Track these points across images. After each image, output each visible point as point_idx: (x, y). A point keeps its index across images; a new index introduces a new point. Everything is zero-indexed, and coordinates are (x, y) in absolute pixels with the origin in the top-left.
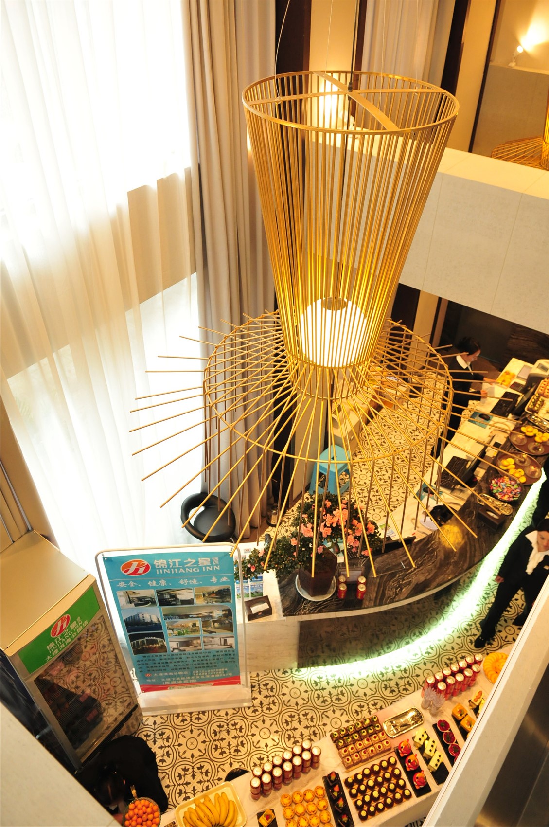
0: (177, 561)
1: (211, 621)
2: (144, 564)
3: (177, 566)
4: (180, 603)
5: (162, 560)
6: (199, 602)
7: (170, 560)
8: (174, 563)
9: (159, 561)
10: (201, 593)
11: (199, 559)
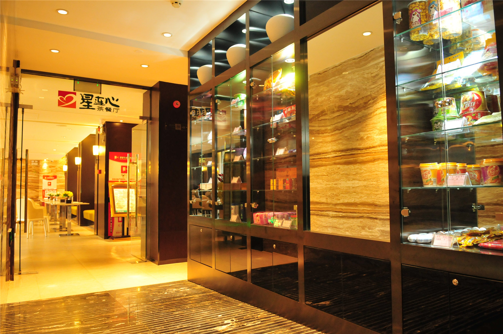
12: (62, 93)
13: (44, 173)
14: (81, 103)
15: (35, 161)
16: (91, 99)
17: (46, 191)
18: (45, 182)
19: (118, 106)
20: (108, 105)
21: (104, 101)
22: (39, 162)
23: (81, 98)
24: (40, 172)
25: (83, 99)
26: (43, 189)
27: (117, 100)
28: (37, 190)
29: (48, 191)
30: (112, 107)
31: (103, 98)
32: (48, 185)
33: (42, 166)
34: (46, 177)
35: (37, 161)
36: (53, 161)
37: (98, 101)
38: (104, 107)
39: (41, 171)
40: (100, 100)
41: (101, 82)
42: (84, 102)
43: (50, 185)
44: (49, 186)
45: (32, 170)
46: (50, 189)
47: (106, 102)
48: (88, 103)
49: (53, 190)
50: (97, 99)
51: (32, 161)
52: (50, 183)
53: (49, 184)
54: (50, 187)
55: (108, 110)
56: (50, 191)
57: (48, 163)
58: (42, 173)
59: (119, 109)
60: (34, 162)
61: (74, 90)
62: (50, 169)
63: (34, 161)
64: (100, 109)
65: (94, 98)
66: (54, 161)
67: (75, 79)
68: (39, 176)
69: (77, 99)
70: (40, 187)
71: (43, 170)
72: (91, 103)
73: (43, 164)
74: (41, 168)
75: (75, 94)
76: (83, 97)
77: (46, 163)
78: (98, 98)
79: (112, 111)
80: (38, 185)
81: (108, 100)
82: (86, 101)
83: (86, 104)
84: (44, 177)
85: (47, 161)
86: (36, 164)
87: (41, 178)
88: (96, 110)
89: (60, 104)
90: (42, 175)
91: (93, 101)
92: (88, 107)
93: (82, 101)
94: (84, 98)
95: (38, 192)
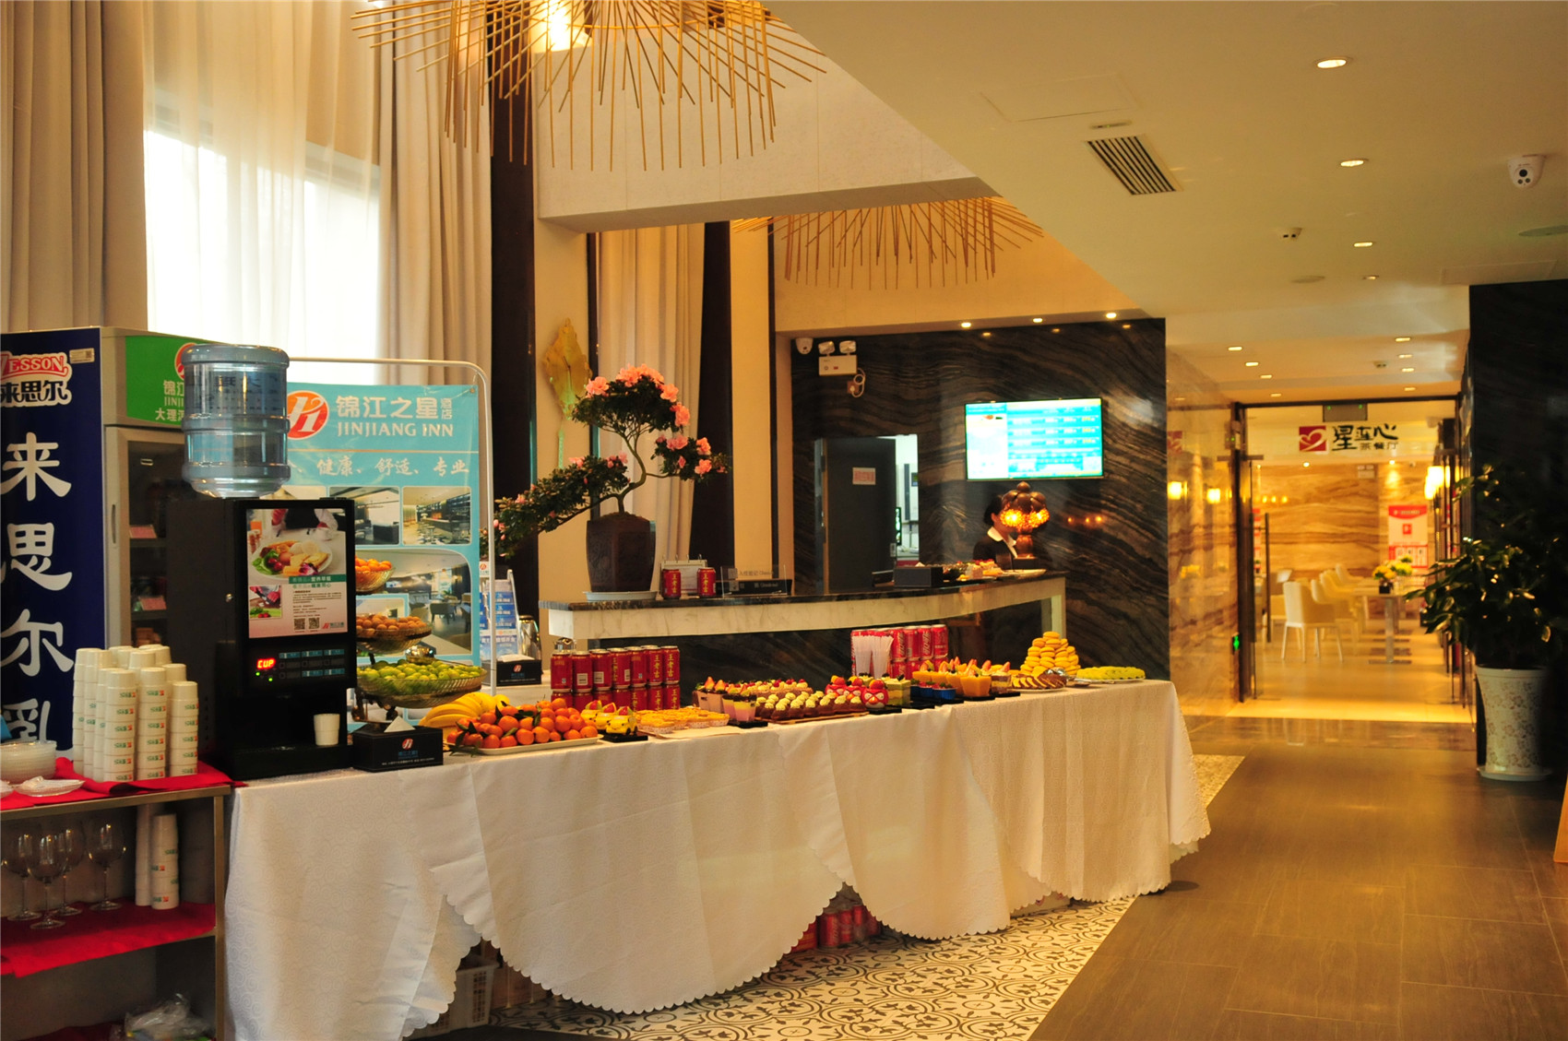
0: (377, 399)
1: (428, 606)
2: (319, 402)
3: (378, 415)
4: (370, 537)
5: (351, 398)
6: (410, 537)
7: (365, 398)
8: (372, 404)
9: (347, 399)
10: (414, 508)
11: (418, 399)
12: (1304, 431)
13: (1390, 500)
14: (1335, 441)
15: (1365, 465)
16: (1350, 433)
17: (1397, 550)
18: (1395, 525)
19: (1395, 438)
20: (1379, 439)
21: (1371, 432)
22: (1376, 467)
23: (1334, 433)
24: (1381, 498)
25: (1337, 435)
26: (1391, 543)
27: (1394, 428)
28: (1375, 546)
29: (1403, 549)
30: (1385, 441)
31: (1369, 428)
32: (1405, 533)
33: (1384, 478)
34: (1396, 511)
35: (1372, 467)
36: (1414, 465)
37: (1362, 434)
38: (1372, 443)
39: (1381, 495)
40: (1364, 432)
41: (1366, 402)
42: (1338, 439)
43: (1409, 532)
44: (1406, 536)
45: (1361, 492)
46: (1409, 544)
47: (1375, 434)
48: (1346, 439)
49: (1417, 547)
50: (1359, 431)
51: (1359, 468)
52: (1409, 526)
53: (1407, 529)
54: (1408, 540)
55: (1379, 446)
56: (1409, 549)
57: (1401, 471)
58: (1386, 500)
59: (1397, 443)
60: (1365, 469)
61: (1324, 421)
62: (1406, 486)
63: (1363, 468)
64: (1365, 446)
65: (1354, 431)
66: (1417, 464)
67: (1324, 403)
68: (1377, 508)
69: (1328, 435)
70: (1381, 540)
71: (1388, 491)
72: (1350, 439)
73: (1387, 473)
74: (1383, 485)
75: (1324, 428)
76: (1336, 431)
77: (1396, 469)
78: (1362, 429)
79: (1385, 447)
80: (1376, 533)
81: (1377, 430)
82: (1341, 437)
83: (1342, 442)
84: (1391, 510)
85: (1398, 466)
86: (1370, 475)
87: (1384, 513)
88: (1359, 449)
89: (1302, 447)
90: (1387, 505)
91: (1354, 434)
92: (1346, 446)
93: (1335, 438)
94: (1339, 432)
95: (1377, 551)
